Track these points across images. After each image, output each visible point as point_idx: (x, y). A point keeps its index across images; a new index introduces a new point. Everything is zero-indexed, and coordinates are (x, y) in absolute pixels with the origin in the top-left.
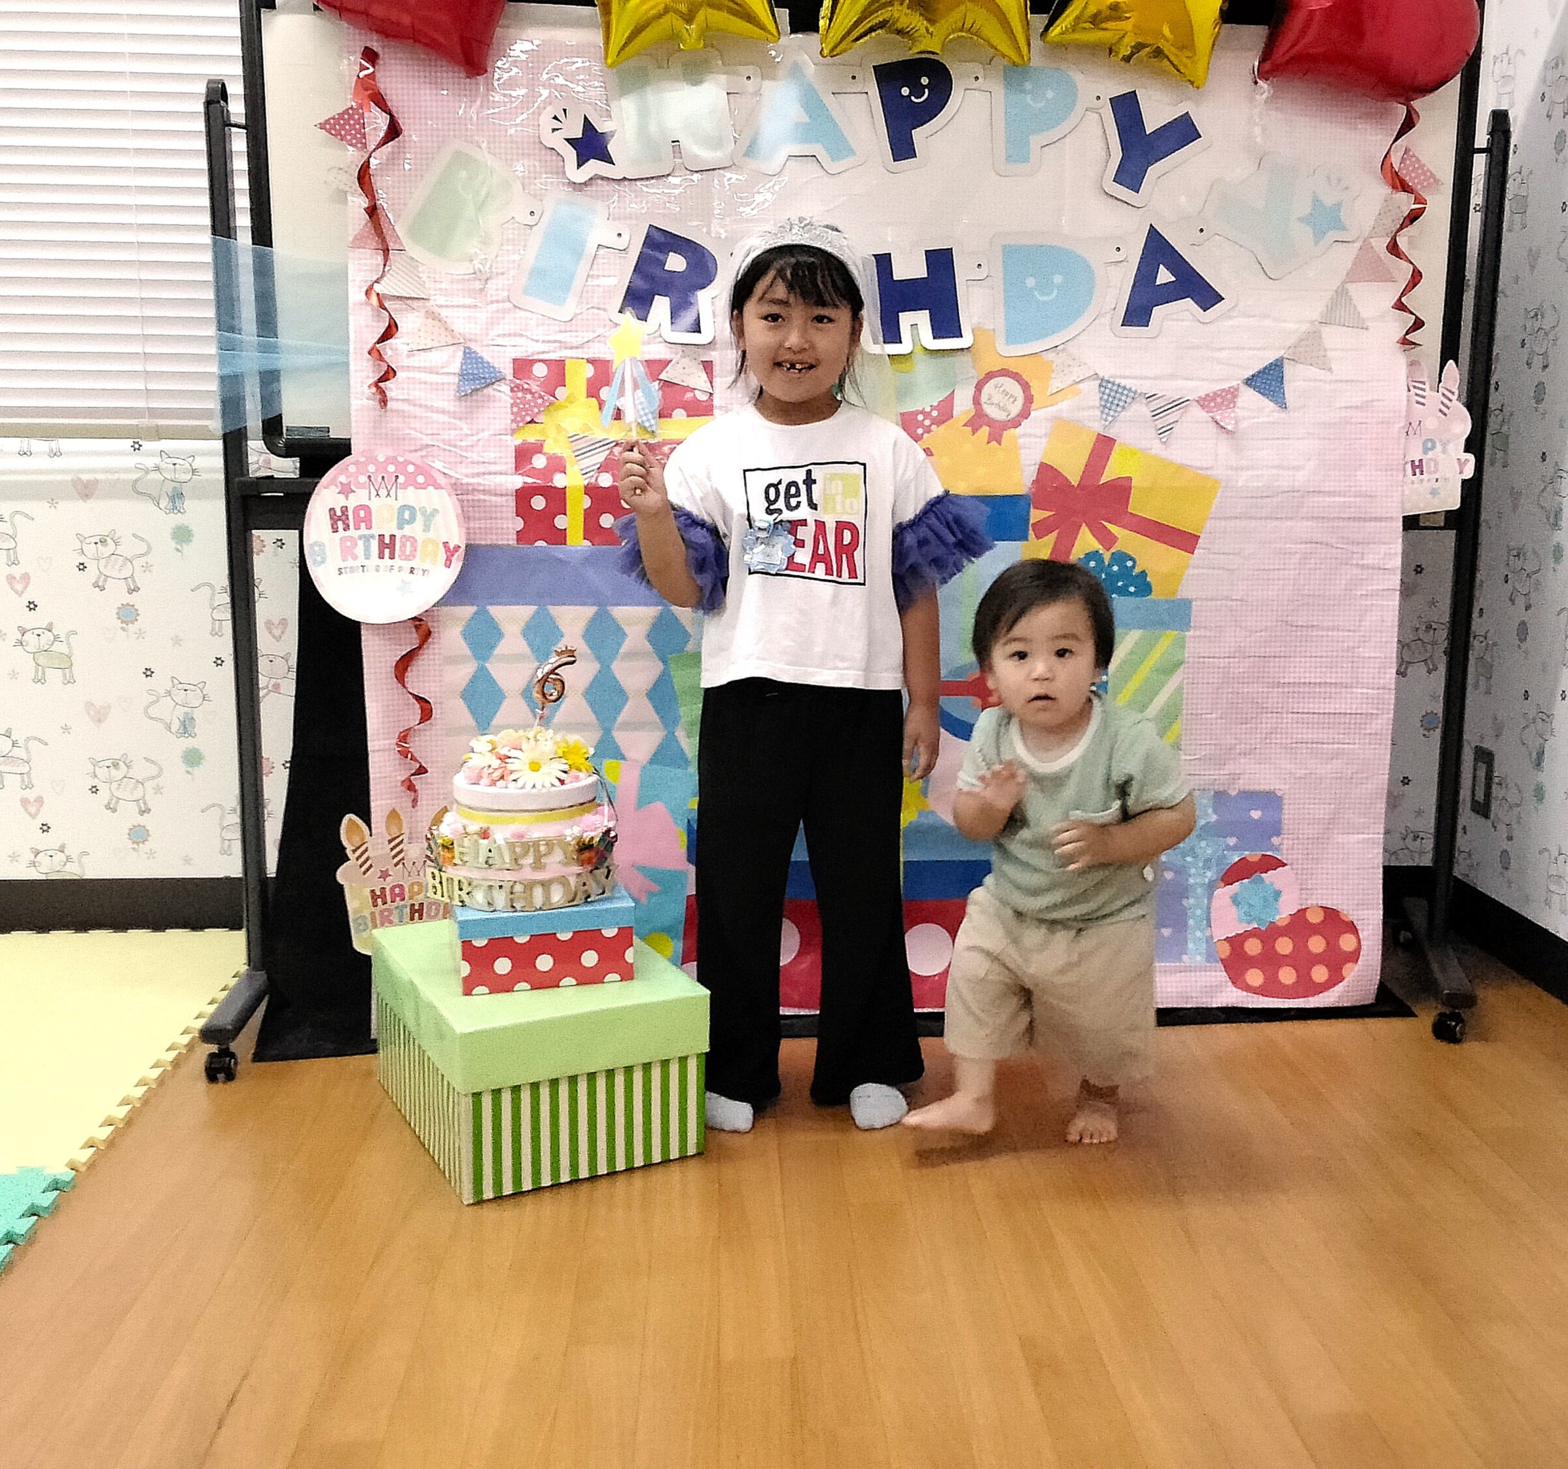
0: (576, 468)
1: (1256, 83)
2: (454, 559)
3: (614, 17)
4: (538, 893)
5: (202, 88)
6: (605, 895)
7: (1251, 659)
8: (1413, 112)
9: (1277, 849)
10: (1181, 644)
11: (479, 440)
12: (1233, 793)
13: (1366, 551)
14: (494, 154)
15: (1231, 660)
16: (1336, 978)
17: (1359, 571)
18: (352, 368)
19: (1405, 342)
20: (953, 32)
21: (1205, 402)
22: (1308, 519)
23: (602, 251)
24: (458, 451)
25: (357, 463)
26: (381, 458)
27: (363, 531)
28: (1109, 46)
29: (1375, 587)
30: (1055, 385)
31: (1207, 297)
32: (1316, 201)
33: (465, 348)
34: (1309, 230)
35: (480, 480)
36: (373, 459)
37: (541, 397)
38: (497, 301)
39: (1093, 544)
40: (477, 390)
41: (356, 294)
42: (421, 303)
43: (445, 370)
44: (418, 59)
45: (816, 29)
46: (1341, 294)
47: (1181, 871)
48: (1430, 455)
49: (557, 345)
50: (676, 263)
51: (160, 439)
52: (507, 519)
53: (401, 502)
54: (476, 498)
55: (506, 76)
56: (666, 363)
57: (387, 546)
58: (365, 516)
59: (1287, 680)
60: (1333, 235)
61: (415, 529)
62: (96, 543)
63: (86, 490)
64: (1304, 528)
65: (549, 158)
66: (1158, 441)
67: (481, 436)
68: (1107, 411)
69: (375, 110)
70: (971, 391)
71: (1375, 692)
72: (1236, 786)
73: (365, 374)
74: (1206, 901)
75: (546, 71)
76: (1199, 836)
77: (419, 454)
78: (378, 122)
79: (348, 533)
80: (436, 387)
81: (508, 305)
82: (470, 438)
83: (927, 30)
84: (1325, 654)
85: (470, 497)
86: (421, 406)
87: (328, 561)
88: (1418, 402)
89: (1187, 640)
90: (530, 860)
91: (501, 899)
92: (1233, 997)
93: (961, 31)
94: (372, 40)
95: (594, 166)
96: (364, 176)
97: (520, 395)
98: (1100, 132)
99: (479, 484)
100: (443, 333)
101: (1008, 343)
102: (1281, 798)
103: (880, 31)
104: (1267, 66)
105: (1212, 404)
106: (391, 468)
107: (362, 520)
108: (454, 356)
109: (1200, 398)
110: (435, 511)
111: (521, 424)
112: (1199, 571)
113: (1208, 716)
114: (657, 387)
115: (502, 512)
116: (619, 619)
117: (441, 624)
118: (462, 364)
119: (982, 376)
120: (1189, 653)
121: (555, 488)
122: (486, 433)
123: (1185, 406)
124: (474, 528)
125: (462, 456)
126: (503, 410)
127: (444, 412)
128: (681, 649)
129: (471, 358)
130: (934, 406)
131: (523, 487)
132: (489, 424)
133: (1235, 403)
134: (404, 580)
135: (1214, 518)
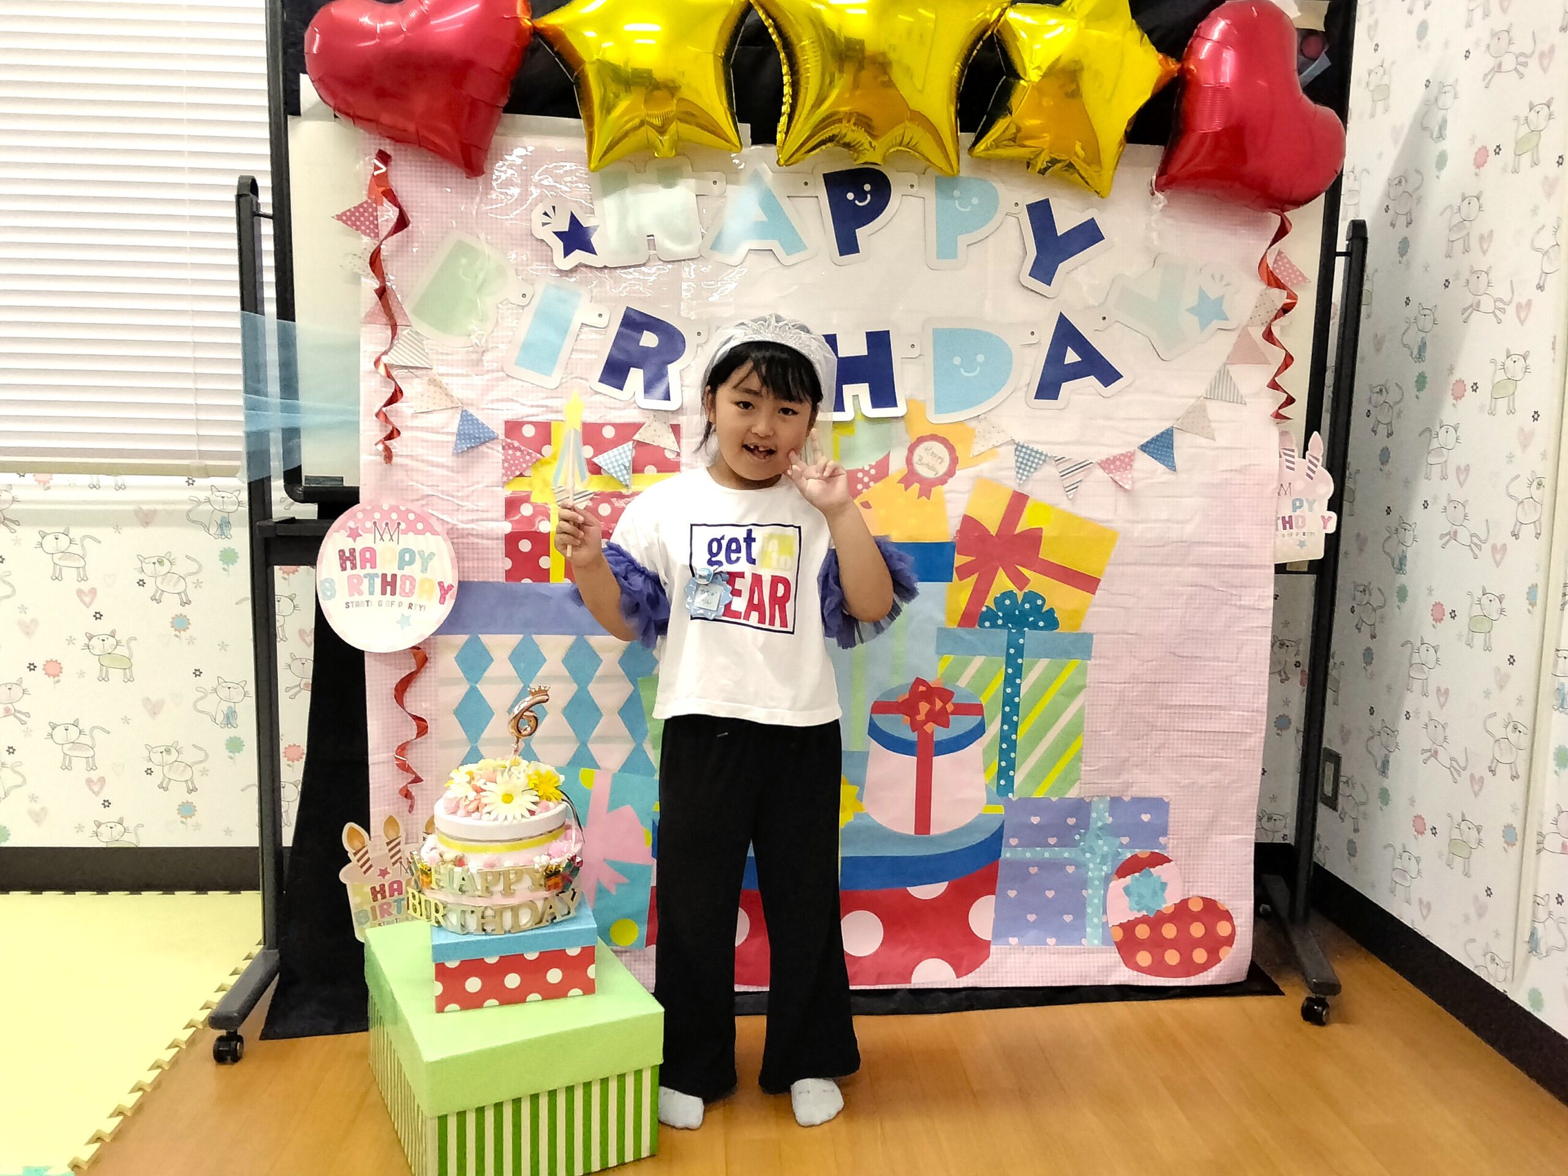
1: (1153, 194)
2: (448, 596)
3: (596, 128)
4: (508, 917)
5: (234, 181)
6: (570, 916)
7: (1144, 685)
8: (1286, 222)
9: (1165, 847)
10: (1082, 671)
11: (473, 492)
12: (1126, 799)
13: (1243, 594)
14: (492, 244)
15: (1126, 685)
16: (1213, 959)
17: (1237, 611)
18: (362, 428)
19: (1278, 416)
20: (893, 146)
21: (1106, 465)
22: (1193, 565)
23: (585, 329)
24: (455, 500)
25: (363, 511)
26: (386, 507)
27: (368, 570)
28: (1025, 161)
29: (1251, 625)
30: (977, 448)
31: (1108, 375)
32: (1202, 295)
33: (463, 411)
34: (1196, 319)
35: (470, 526)
36: (377, 508)
37: (529, 454)
38: (492, 371)
39: (1010, 586)
40: (472, 447)
41: (366, 364)
42: (424, 372)
43: (445, 430)
44: (426, 161)
45: (773, 141)
46: (1223, 376)
47: (1080, 865)
48: (1298, 512)
49: (544, 409)
50: (649, 340)
51: (209, 477)
52: (497, 559)
53: (402, 546)
54: (470, 541)
55: (503, 177)
56: (637, 426)
57: (389, 584)
58: (370, 557)
59: (1174, 703)
60: (1217, 323)
61: (414, 570)
62: (154, 563)
63: (146, 518)
64: (1189, 573)
65: (539, 248)
66: (1065, 498)
67: (475, 487)
68: (1021, 471)
69: (387, 204)
70: (904, 452)
71: (1251, 714)
72: (1130, 793)
73: (373, 433)
74: (1102, 892)
75: (538, 173)
76: (1098, 837)
77: (421, 502)
78: (388, 214)
79: (354, 572)
80: (437, 445)
81: (501, 374)
82: (465, 489)
83: (870, 143)
84: (1206, 681)
85: (465, 541)
86: (422, 461)
87: (337, 596)
88: (1288, 467)
89: (1088, 668)
90: (500, 887)
91: (472, 923)
92: (1124, 976)
93: (900, 145)
94: (385, 144)
95: (578, 256)
96: (375, 261)
97: (510, 452)
98: (1017, 234)
99: (473, 529)
100: (444, 397)
101: (936, 412)
102: (1168, 804)
103: (829, 144)
104: (1163, 180)
105: (1112, 467)
106: (394, 516)
107: (368, 560)
108: (453, 418)
109: (1102, 462)
110: (432, 554)
111: (511, 478)
112: (1101, 609)
113: (1106, 733)
114: (632, 447)
115: (493, 553)
116: (594, 647)
117: (446, 649)
118: (459, 425)
119: (914, 440)
120: (1090, 679)
121: (539, 533)
122: (480, 485)
123: (1089, 468)
124: (474, 567)
125: (458, 505)
126: (496, 465)
127: (443, 467)
128: (649, 673)
129: (467, 420)
130: (873, 464)
131: (512, 532)
132: (483, 478)
133: (1131, 466)
134: (403, 615)
135: (1114, 564)
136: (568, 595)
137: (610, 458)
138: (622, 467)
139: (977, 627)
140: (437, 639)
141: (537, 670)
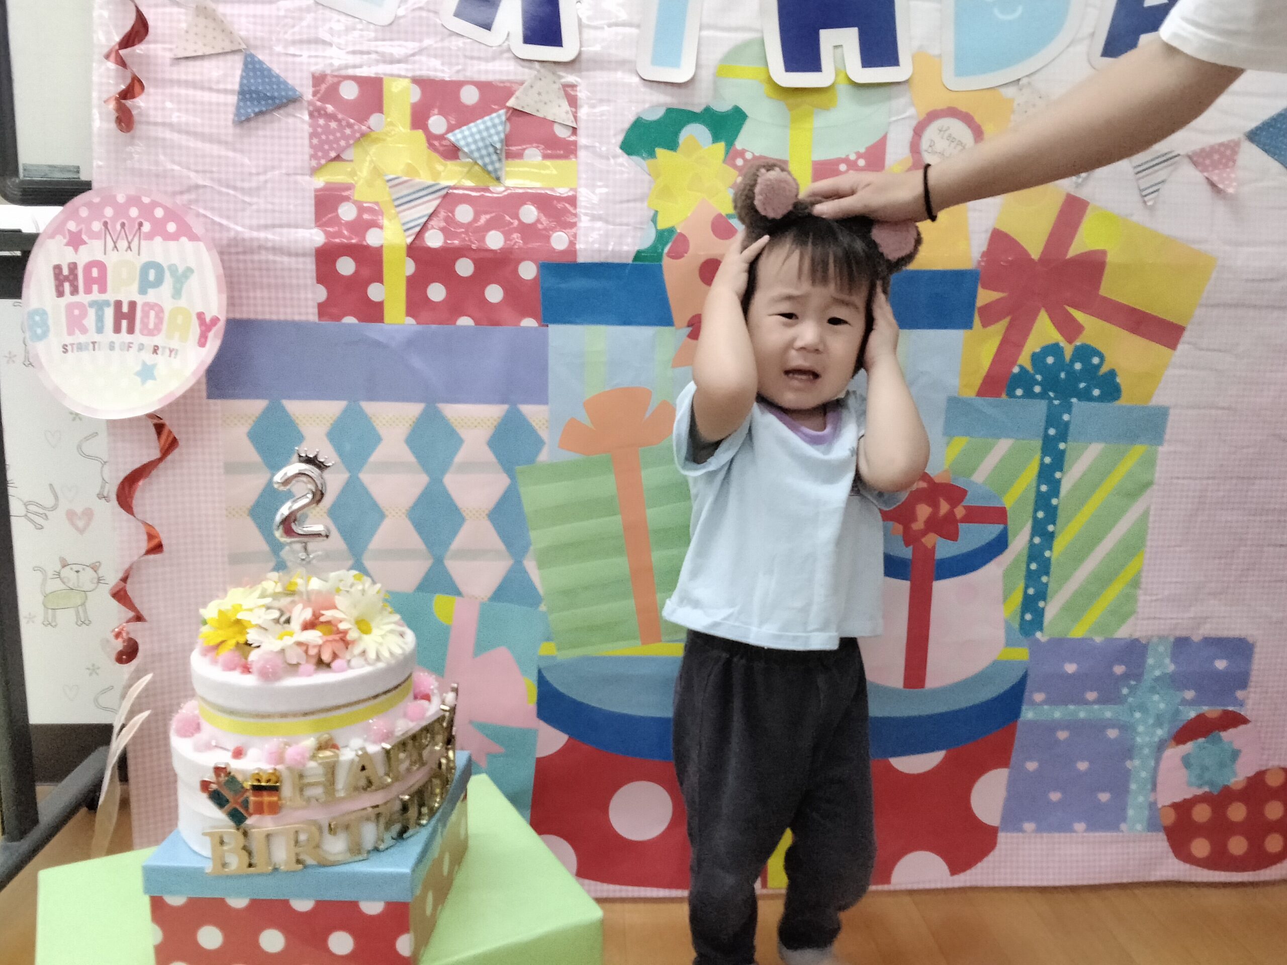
0: (396, 221)
7: (1234, 481)
9: (1242, 704)
10: (1149, 462)
11: (266, 182)
12: (1196, 639)
15: (1210, 481)
21: (1200, 159)
24: (238, 194)
25: (89, 205)
26: (121, 198)
27: (95, 295)
33: (246, 57)
35: (262, 235)
36: (110, 200)
37: (350, 126)
39: (1055, 337)
40: (262, 112)
43: (221, 86)
47: (1126, 728)
49: (372, 57)
52: (306, 287)
53: (145, 258)
54: (263, 258)
57: (125, 316)
58: (98, 276)
59: (1272, 506)
61: (162, 294)
66: (1140, 206)
67: (269, 175)
70: (908, 134)
72: (1201, 632)
73: (99, 85)
74: (1152, 763)
76: (1153, 690)
79: (76, 299)
80: (208, 108)
82: (255, 178)
85: (255, 256)
86: (189, 133)
87: (51, 335)
89: (1159, 456)
92: (1175, 869)
97: (321, 122)
99: (267, 240)
100: (219, 36)
101: (957, 73)
102: (1252, 646)
105: (1208, 162)
106: (134, 212)
107: (95, 281)
108: (233, 68)
109: (1194, 153)
110: (189, 271)
111: (323, 161)
112: (1183, 372)
113: (1178, 549)
114: (504, 118)
115: (298, 278)
116: (452, 420)
117: (220, 422)
118: (242, 77)
119: (923, 116)
120: (1160, 472)
121: (368, 247)
122: (277, 172)
123: (1175, 163)
124: (262, 298)
125: (244, 202)
126: (299, 141)
127: (219, 142)
128: (531, 460)
129: (254, 70)
130: (862, 150)
131: (325, 244)
132: (280, 160)
133: (1234, 161)
134: (144, 364)
135: (1207, 306)
136: (411, 343)
137: (472, 135)
138: (491, 150)
139: (1004, 396)
140: (219, 405)
141: (369, 455)
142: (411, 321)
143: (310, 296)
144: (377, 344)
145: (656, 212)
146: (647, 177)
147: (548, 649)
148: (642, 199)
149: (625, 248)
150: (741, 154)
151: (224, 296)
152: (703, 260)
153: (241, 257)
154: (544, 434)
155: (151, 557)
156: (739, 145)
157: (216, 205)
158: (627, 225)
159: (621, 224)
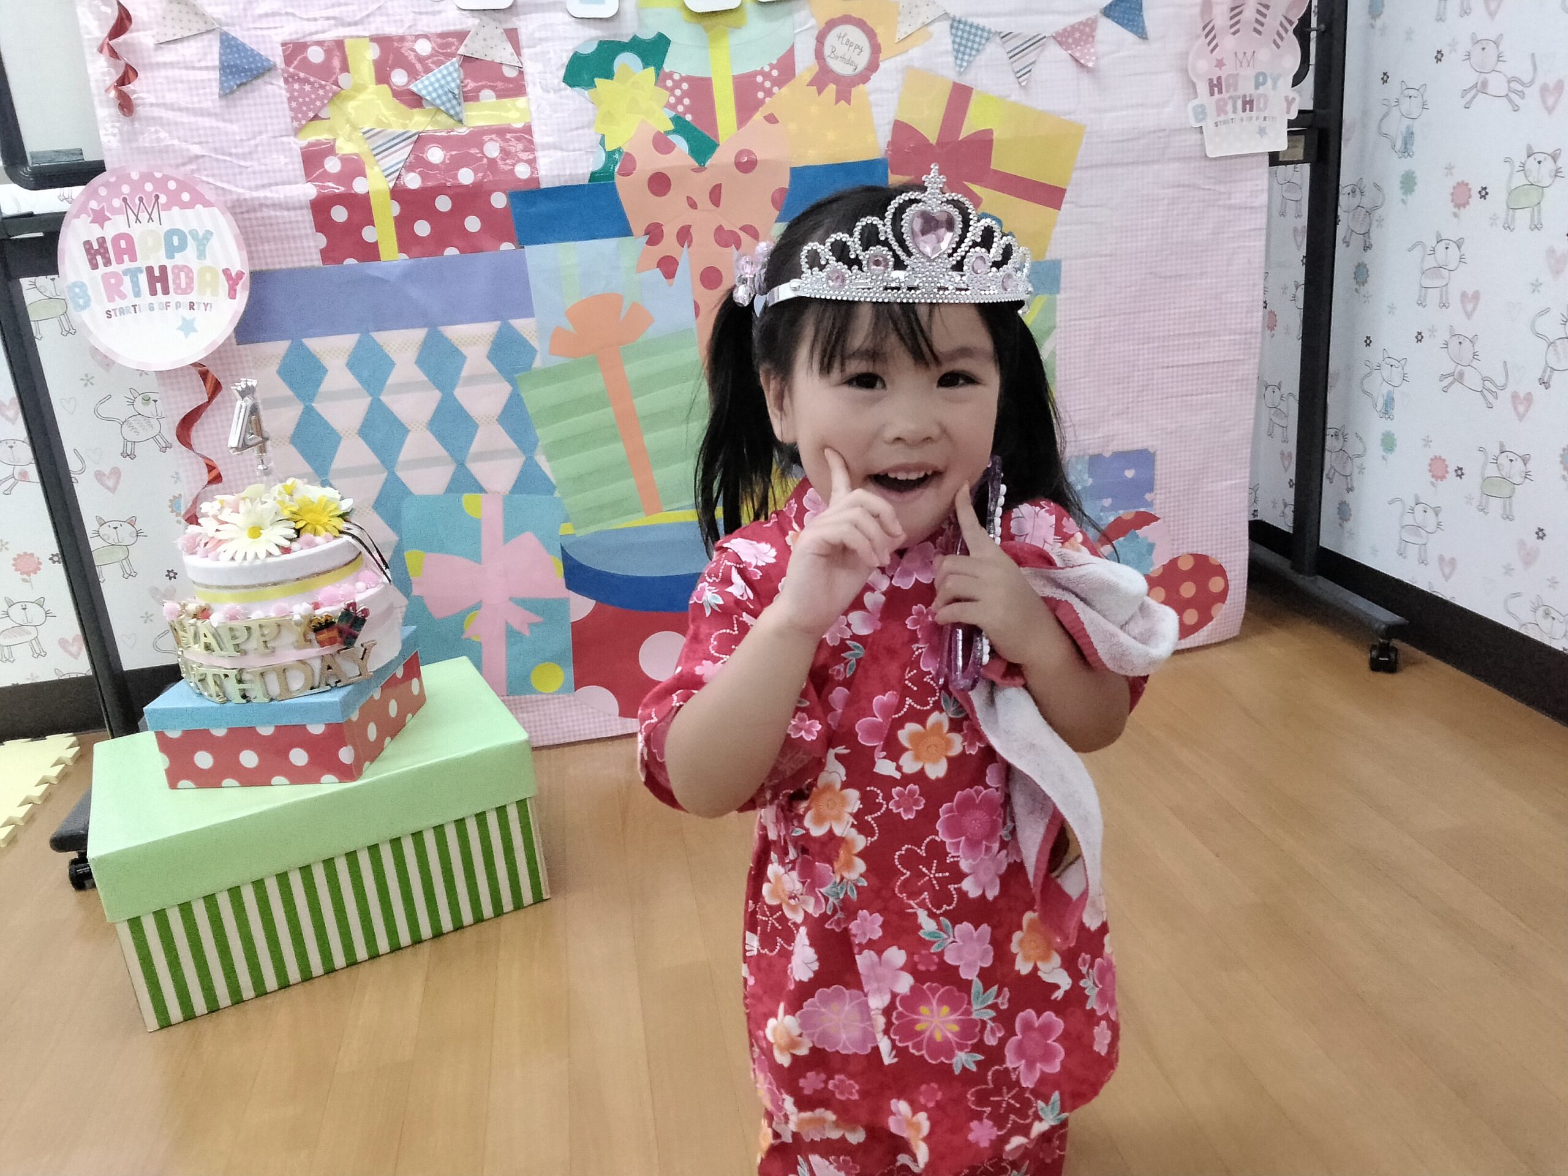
0: (377, 169)
2: (239, 288)
4: (273, 681)
7: (1122, 316)
9: (1151, 505)
10: (1052, 308)
11: (256, 146)
12: (1107, 455)
13: (1233, 190)
15: (1102, 319)
16: (1205, 617)
17: (1226, 212)
21: (1063, 38)
22: (1174, 160)
24: (234, 160)
25: (106, 185)
26: (135, 176)
27: (127, 264)
29: (1242, 228)
30: (903, 29)
33: (222, 35)
35: (261, 194)
36: (125, 178)
37: (322, 87)
40: (243, 84)
43: (203, 64)
48: (1261, 89)
49: (332, 22)
52: (307, 236)
53: (166, 226)
54: (262, 215)
56: (461, 35)
57: (158, 280)
58: (127, 247)
61: (188, 257)
64: (1170, 171)
66: (1017, 86)
67: (258, 139)
68: (960, 56)
70: (813, 43)
71: (1244, 336)
72: (1111, 448)
73: (97, 75)
77: (187, 167)
79: (109, 269)
80: (195, 86)
82: (246, 143)
85: (259, 215)
86: (180, 110)
87: (93, 303)
88: (1255, 30)
89: (1058, 303)
97: (296, 86)
99: (266, 198)
100: (194, 19)
102: (1153, 455)
105: (1070, 40)
106: (149, 187)
107: (124, 252)
108: (210, 46)
109: (1058, 34)
110: (208, 234)
111: (304, 122)
112: (1068, 228)
113: (1081, 379)
114: (457, 65)
115: (299, 229)
116: (454, 340)
117: (252, 364)
118: (221, 55)
119: (823, 25)
120: (1060, 317)
121: (356, 195)
122: (264, 136)
123: (1043, 45)
124: (270, 250)
125: (240, 166)
126: (279, 106)
127: (209, 115)
128: (528, 367)
129: (230, 46)
130: (774, 62)
131: (318, 196)
132: (266, 125)
133: (1093, 37)
134: (184, 319)
135: (1081, 168)
136: (408, 275)
137: (432, 84)
138: (450, 95)
140: (247, 349)
141: (386, 379)
142: (404, 256)
143: (312, 244)
144: (377, 281)
145: (603, 136)
146: (590, 106)
147: (566, 529)
148: (589, 125)
149: (580, 172)
150: (670, 76)
151: (245, 252)
152: (651, 173)
153: (246, 216)
154: (535, 343)
155: (214, 487)
156: (667, 67)
157: (216, 172)
158: (580, 150)
159: (574, 150)
